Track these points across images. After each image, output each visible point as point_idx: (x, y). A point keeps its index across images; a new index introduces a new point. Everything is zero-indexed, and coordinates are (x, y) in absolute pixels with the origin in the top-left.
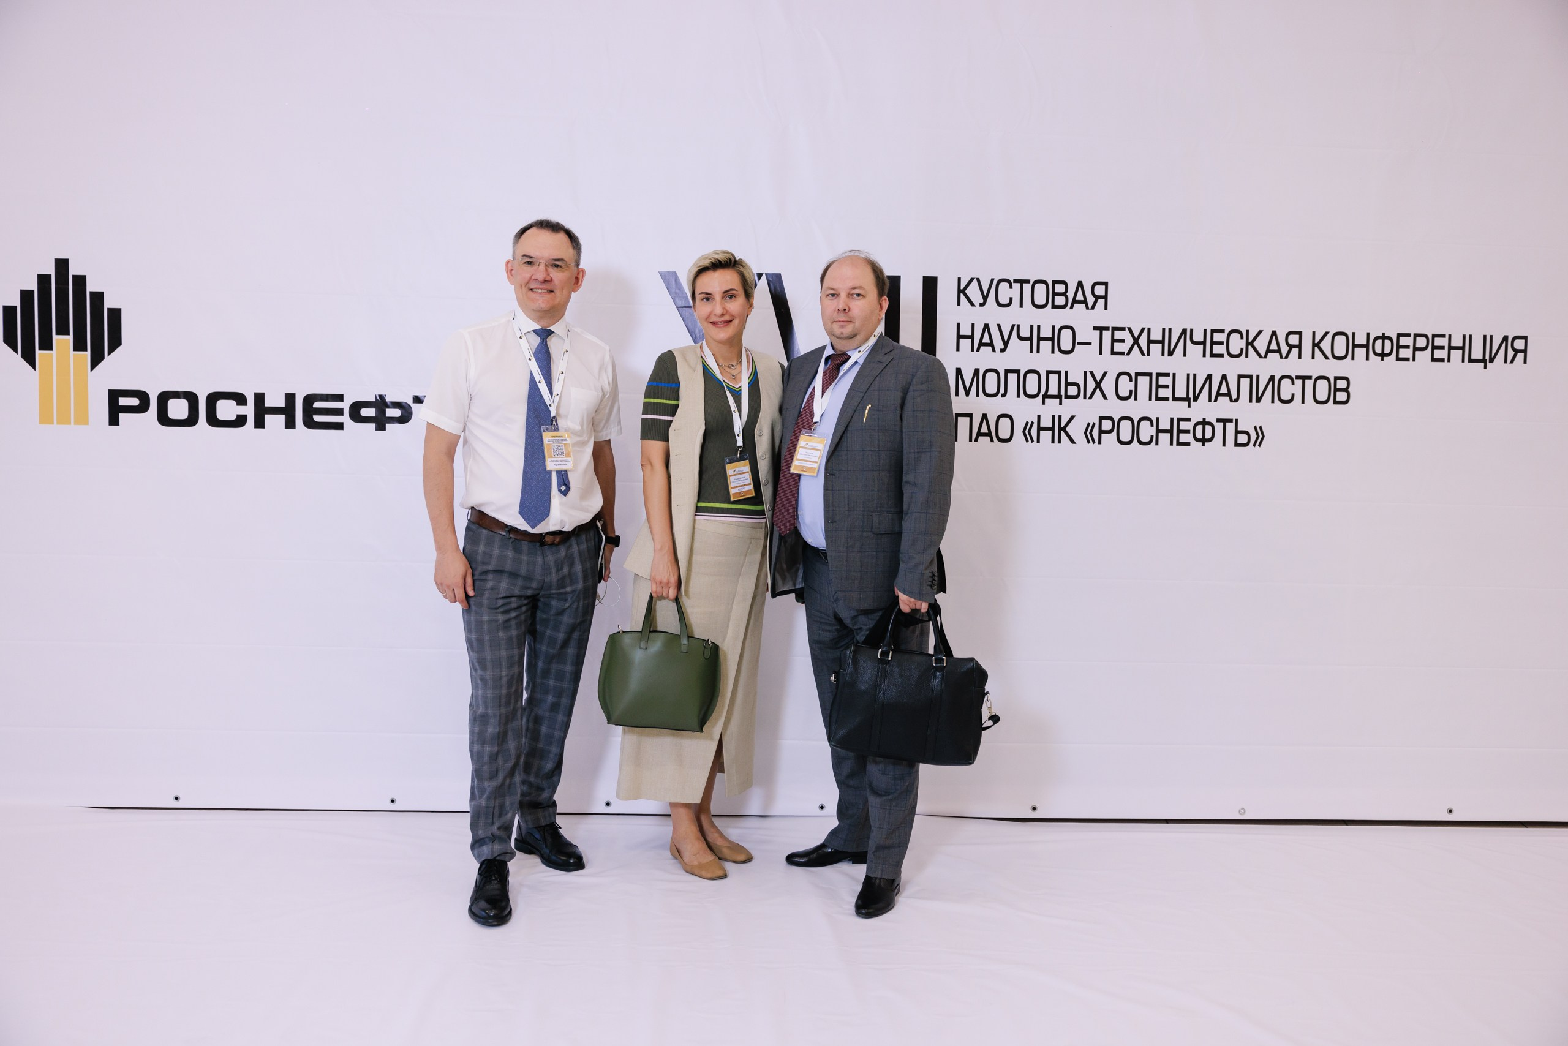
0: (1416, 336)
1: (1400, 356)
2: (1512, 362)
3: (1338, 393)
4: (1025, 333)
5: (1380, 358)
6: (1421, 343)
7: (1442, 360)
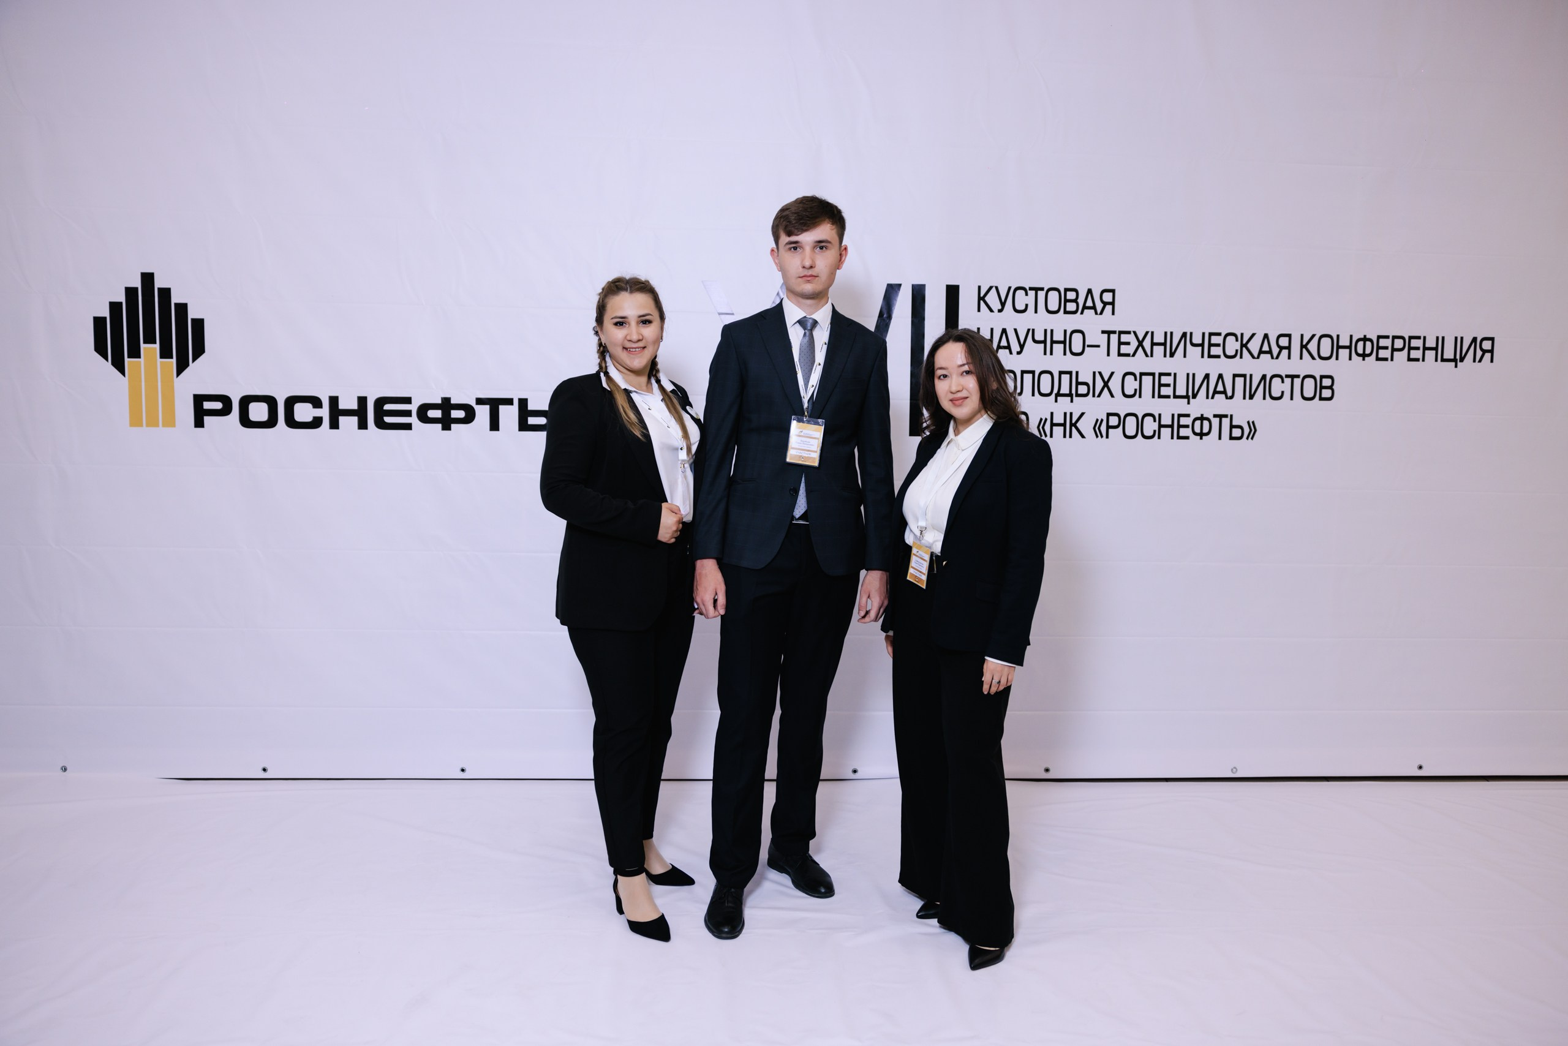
0: (1394, 337)
1: (1380, 356)
2: (1480, 361)
3: (1323, 391)
4: (1039, 336)
5: (1361, 358)
6: (1399, 344)
7: (1417, 360)
